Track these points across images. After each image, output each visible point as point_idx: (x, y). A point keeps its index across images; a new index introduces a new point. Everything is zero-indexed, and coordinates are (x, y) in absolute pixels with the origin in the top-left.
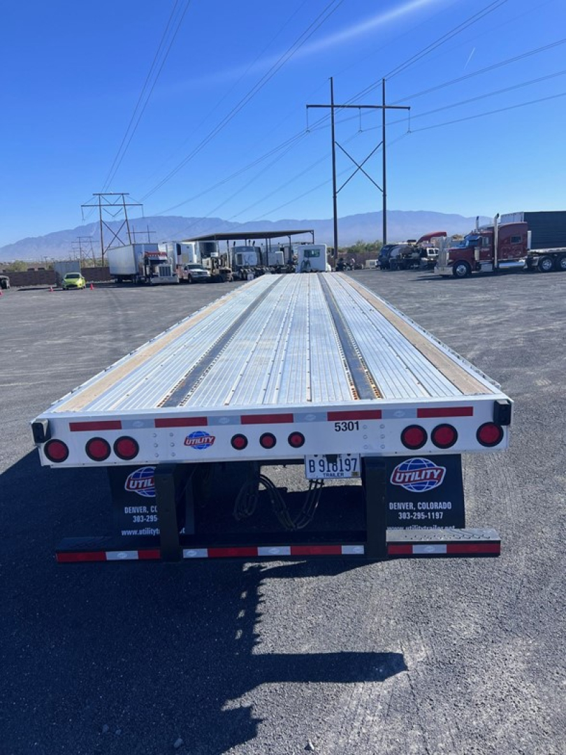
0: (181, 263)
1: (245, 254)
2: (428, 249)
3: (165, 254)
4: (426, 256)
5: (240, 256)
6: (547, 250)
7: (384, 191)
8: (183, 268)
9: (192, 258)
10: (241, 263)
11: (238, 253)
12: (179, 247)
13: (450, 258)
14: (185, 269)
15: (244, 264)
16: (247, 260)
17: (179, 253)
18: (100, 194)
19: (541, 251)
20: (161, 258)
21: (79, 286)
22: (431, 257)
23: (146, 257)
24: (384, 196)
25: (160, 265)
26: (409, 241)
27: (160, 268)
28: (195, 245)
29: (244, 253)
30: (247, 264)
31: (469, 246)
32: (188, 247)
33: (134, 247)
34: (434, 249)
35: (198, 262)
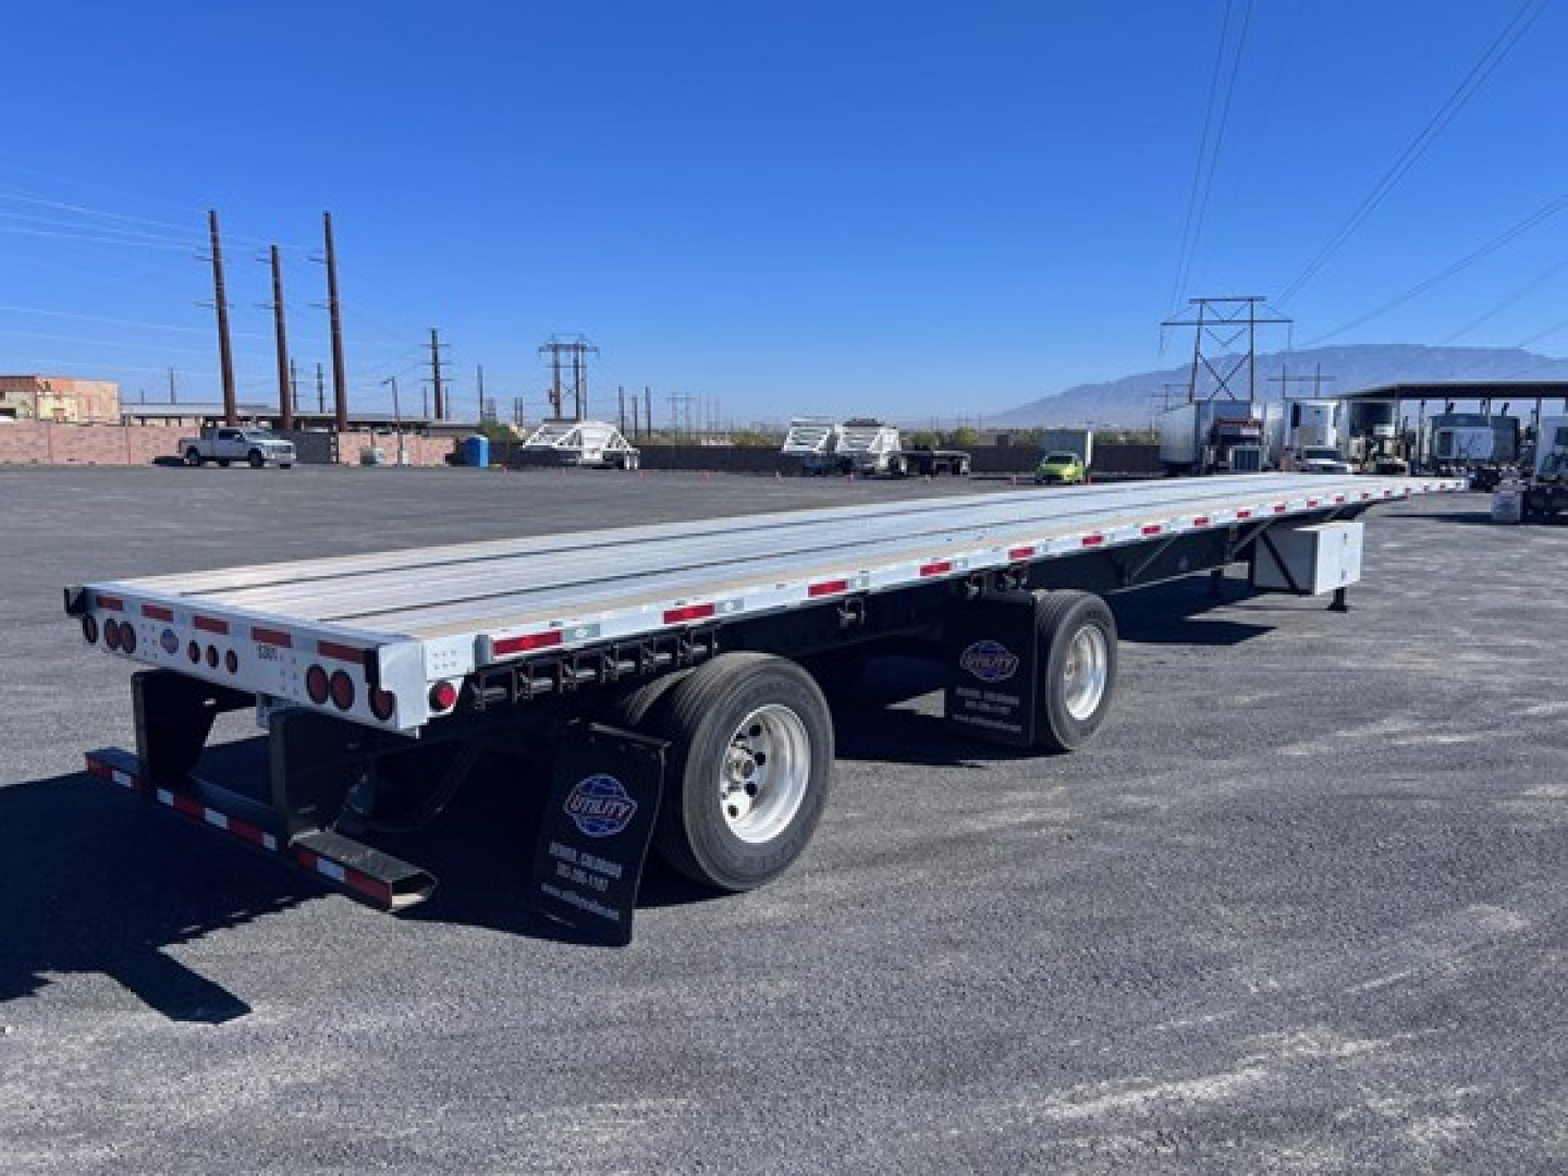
0: (1296, 445)
1: (1462, 433)
3: (1259, 424)
5: (1446, 437)
8: (1293, 455)
9: (1324, 433)
10: (1449, 452)
11: (1443, 429)
12: (1296, 410)
14: (1298, 458)
15: (1454, 454)
16: (1464, 446)
17: (1295, 422)
18: (1203, 301)
20: (1245, 432)
21: (1066, 479)
23: (1215, 428)
25: (1239, 447)
27: (1236, 453)
28: (1337, 410)
29: (1460, 431)
30: (1463, 456)
32: (1318, 412)
33: (1198, 409)
35: (1338, 444)
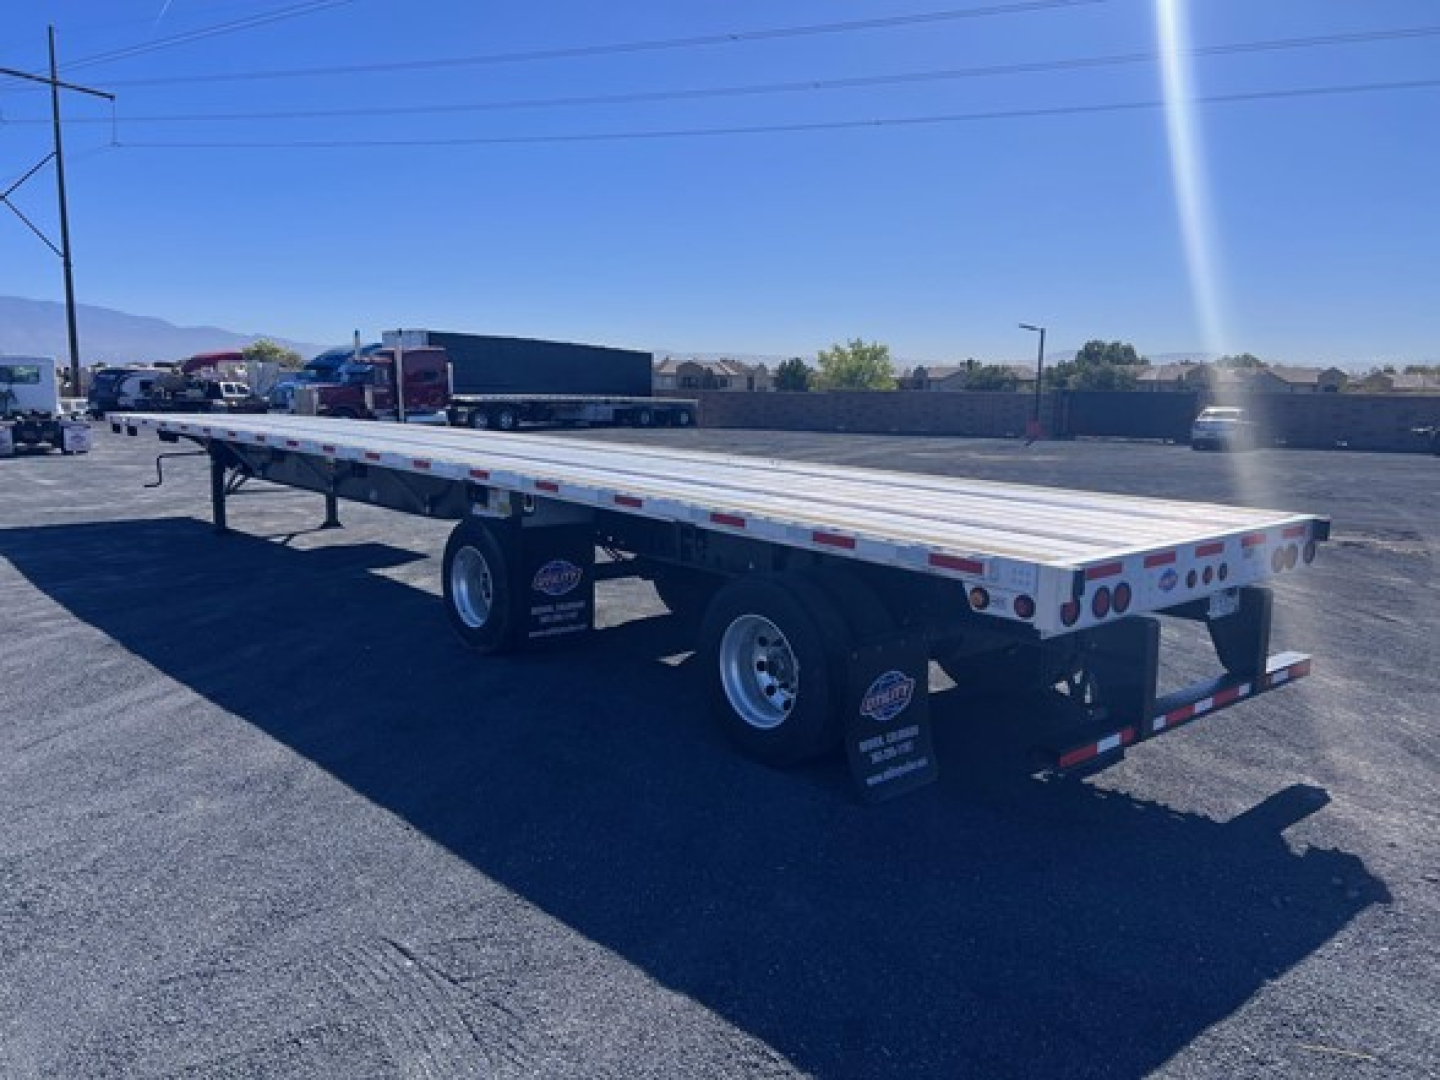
2: (222, 384)
4: (220, 397)
6: (479, 398)
7: (66, 255)
13: (322, 402)
19: (469, 398)
22: (231, 399)
24: (67, 265)
26: (157, 365)
31: (351, 384)
34: (234, 384)
